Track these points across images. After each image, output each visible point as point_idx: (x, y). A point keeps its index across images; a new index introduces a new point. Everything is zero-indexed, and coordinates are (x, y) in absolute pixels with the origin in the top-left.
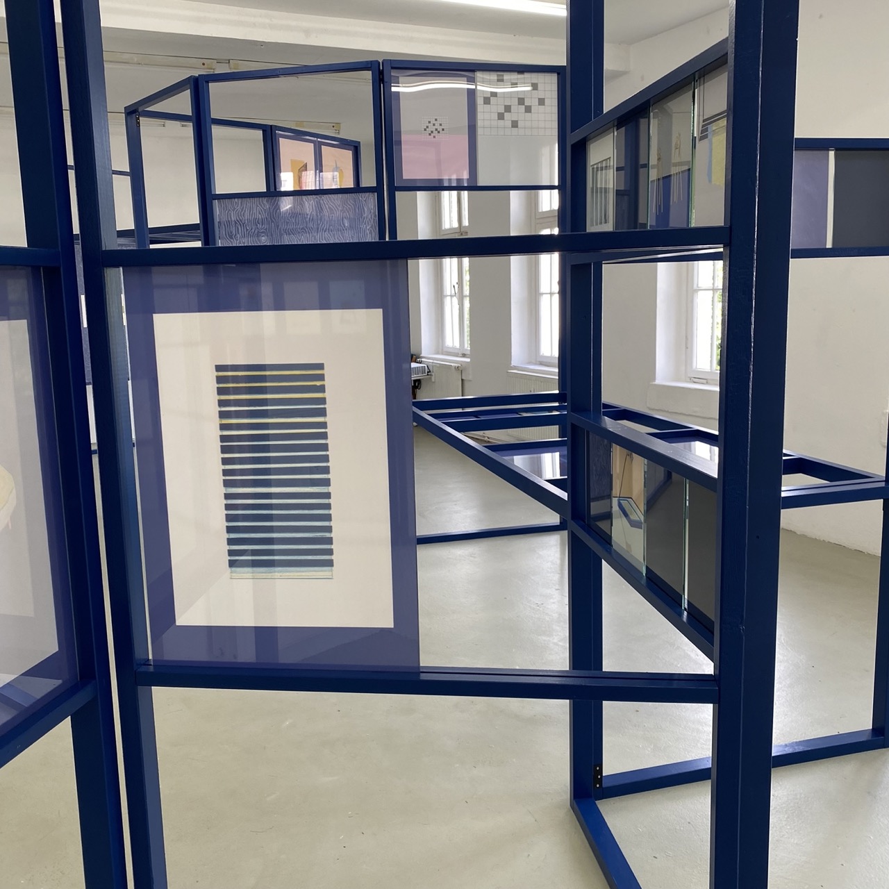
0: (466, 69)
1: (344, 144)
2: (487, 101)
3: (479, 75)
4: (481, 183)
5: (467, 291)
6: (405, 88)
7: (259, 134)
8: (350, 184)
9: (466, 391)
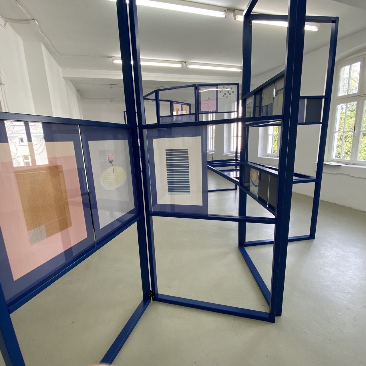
0: (216, 85)
1: (187, 104)
2: (220, 92)
3: (219, 86)
4: (219, 111)
5: (214, 137)
6: (202, 91)
7: (169, 103)
8: (188, 113)
9: (213, 159)
